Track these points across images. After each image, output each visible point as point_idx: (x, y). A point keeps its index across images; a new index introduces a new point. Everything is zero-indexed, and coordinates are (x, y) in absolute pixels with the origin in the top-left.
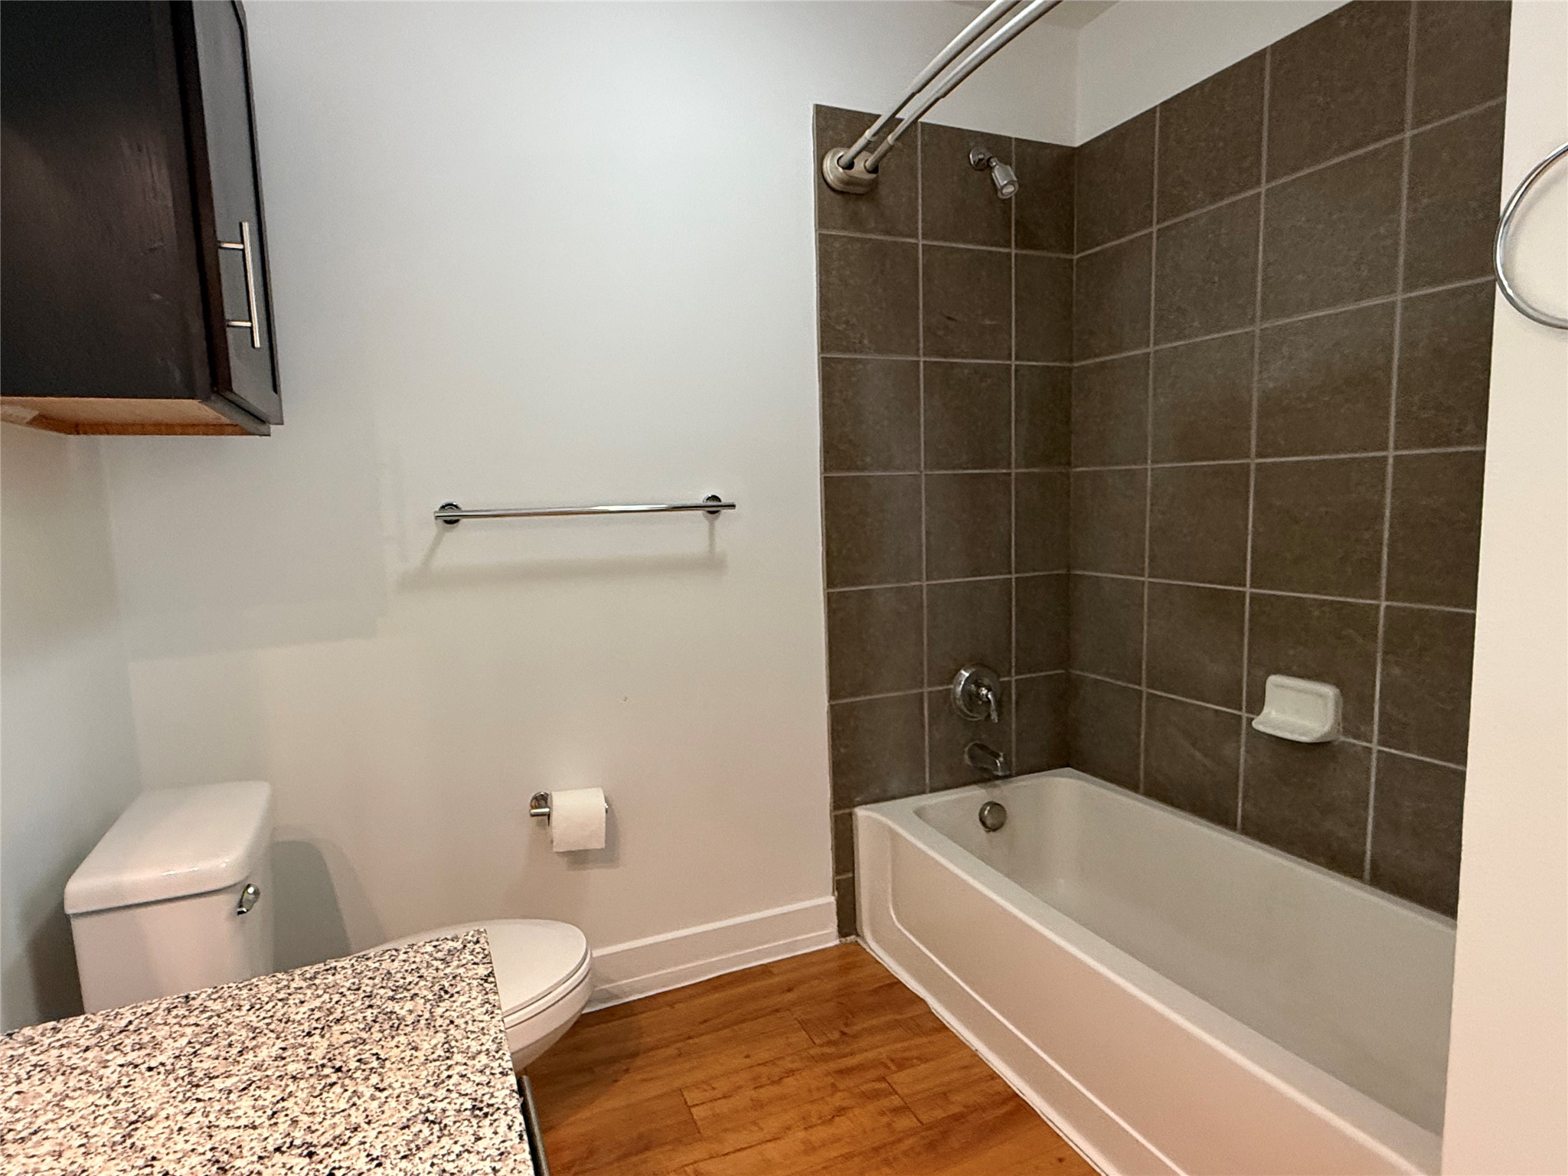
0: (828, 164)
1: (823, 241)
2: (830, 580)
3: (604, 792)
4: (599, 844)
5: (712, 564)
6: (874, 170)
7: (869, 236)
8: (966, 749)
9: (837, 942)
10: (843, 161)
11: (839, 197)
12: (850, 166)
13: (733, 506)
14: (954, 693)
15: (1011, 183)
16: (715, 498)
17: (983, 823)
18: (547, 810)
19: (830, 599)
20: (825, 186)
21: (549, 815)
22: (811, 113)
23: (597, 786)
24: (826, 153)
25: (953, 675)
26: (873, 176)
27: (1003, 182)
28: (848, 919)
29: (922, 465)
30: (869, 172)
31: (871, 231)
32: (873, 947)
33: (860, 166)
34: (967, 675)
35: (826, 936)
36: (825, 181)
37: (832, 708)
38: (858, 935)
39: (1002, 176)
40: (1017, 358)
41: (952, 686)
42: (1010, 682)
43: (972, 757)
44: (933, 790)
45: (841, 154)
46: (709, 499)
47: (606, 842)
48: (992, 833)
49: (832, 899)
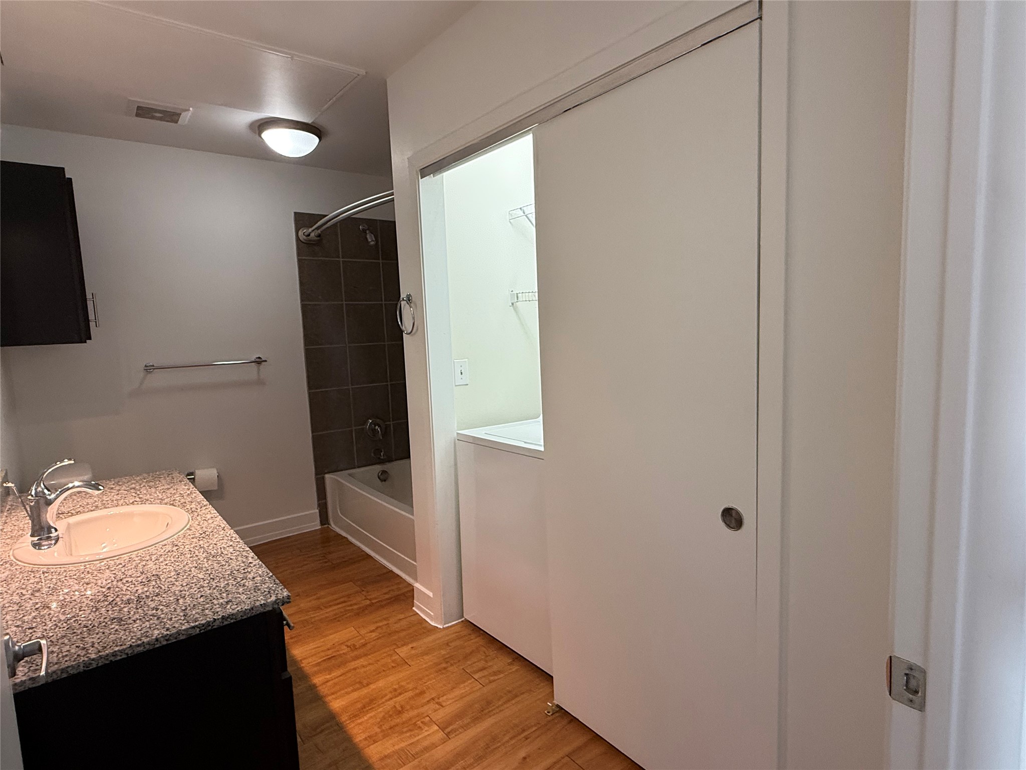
0: (300, 233)
1: (300, 261)
2: (310, 387)
3: (217, 470)
4: (216, 488)
5: (260, 382)
6: (319, 236)
7: (319, 258)
8: (373, 451)
9: (320, 527)
10: (306, 234)
11: (305, 245)
12: (309, 235)
13: (266, 361)
14: (366, 428)
15: (372, 241)
16: (259, 358)
17: (379, 478)
18: (193, 477)
19: (310, 394)
20: (300, 242)
21: (194, 479)
22: (293, 214)
23: (213, 467)
24: (299, 230)
25: (365, 422)
26: (319, 238)
27: (370, 240)
28: (324, 518)
29: (347, 342)
30: (318, 237)
31: (320, 257)
32: (333, 526)
33: (312, 235)
34: (371, 421)
35: (316, 525)
36: (299, 239)
37: (313, 436)
38: (329, 524)
39: (370, 238)
40: (385, 301)
41: (365, 426)
42: (390, 425)
43: (374, 453)
44: (359, 467)
45: (305, 231)
46: (257, 358)
47: (218, 486)
48: (383, 482)
49: (317, 511)
